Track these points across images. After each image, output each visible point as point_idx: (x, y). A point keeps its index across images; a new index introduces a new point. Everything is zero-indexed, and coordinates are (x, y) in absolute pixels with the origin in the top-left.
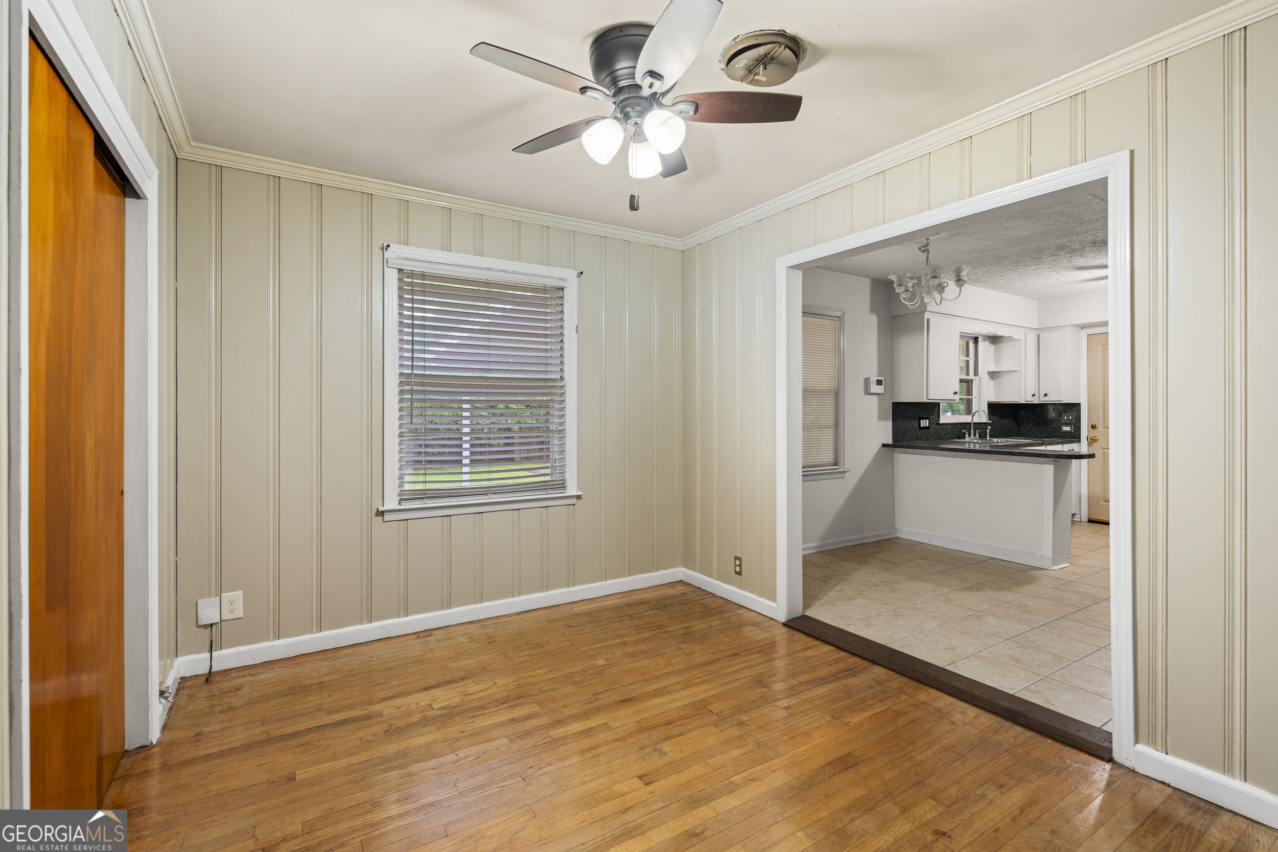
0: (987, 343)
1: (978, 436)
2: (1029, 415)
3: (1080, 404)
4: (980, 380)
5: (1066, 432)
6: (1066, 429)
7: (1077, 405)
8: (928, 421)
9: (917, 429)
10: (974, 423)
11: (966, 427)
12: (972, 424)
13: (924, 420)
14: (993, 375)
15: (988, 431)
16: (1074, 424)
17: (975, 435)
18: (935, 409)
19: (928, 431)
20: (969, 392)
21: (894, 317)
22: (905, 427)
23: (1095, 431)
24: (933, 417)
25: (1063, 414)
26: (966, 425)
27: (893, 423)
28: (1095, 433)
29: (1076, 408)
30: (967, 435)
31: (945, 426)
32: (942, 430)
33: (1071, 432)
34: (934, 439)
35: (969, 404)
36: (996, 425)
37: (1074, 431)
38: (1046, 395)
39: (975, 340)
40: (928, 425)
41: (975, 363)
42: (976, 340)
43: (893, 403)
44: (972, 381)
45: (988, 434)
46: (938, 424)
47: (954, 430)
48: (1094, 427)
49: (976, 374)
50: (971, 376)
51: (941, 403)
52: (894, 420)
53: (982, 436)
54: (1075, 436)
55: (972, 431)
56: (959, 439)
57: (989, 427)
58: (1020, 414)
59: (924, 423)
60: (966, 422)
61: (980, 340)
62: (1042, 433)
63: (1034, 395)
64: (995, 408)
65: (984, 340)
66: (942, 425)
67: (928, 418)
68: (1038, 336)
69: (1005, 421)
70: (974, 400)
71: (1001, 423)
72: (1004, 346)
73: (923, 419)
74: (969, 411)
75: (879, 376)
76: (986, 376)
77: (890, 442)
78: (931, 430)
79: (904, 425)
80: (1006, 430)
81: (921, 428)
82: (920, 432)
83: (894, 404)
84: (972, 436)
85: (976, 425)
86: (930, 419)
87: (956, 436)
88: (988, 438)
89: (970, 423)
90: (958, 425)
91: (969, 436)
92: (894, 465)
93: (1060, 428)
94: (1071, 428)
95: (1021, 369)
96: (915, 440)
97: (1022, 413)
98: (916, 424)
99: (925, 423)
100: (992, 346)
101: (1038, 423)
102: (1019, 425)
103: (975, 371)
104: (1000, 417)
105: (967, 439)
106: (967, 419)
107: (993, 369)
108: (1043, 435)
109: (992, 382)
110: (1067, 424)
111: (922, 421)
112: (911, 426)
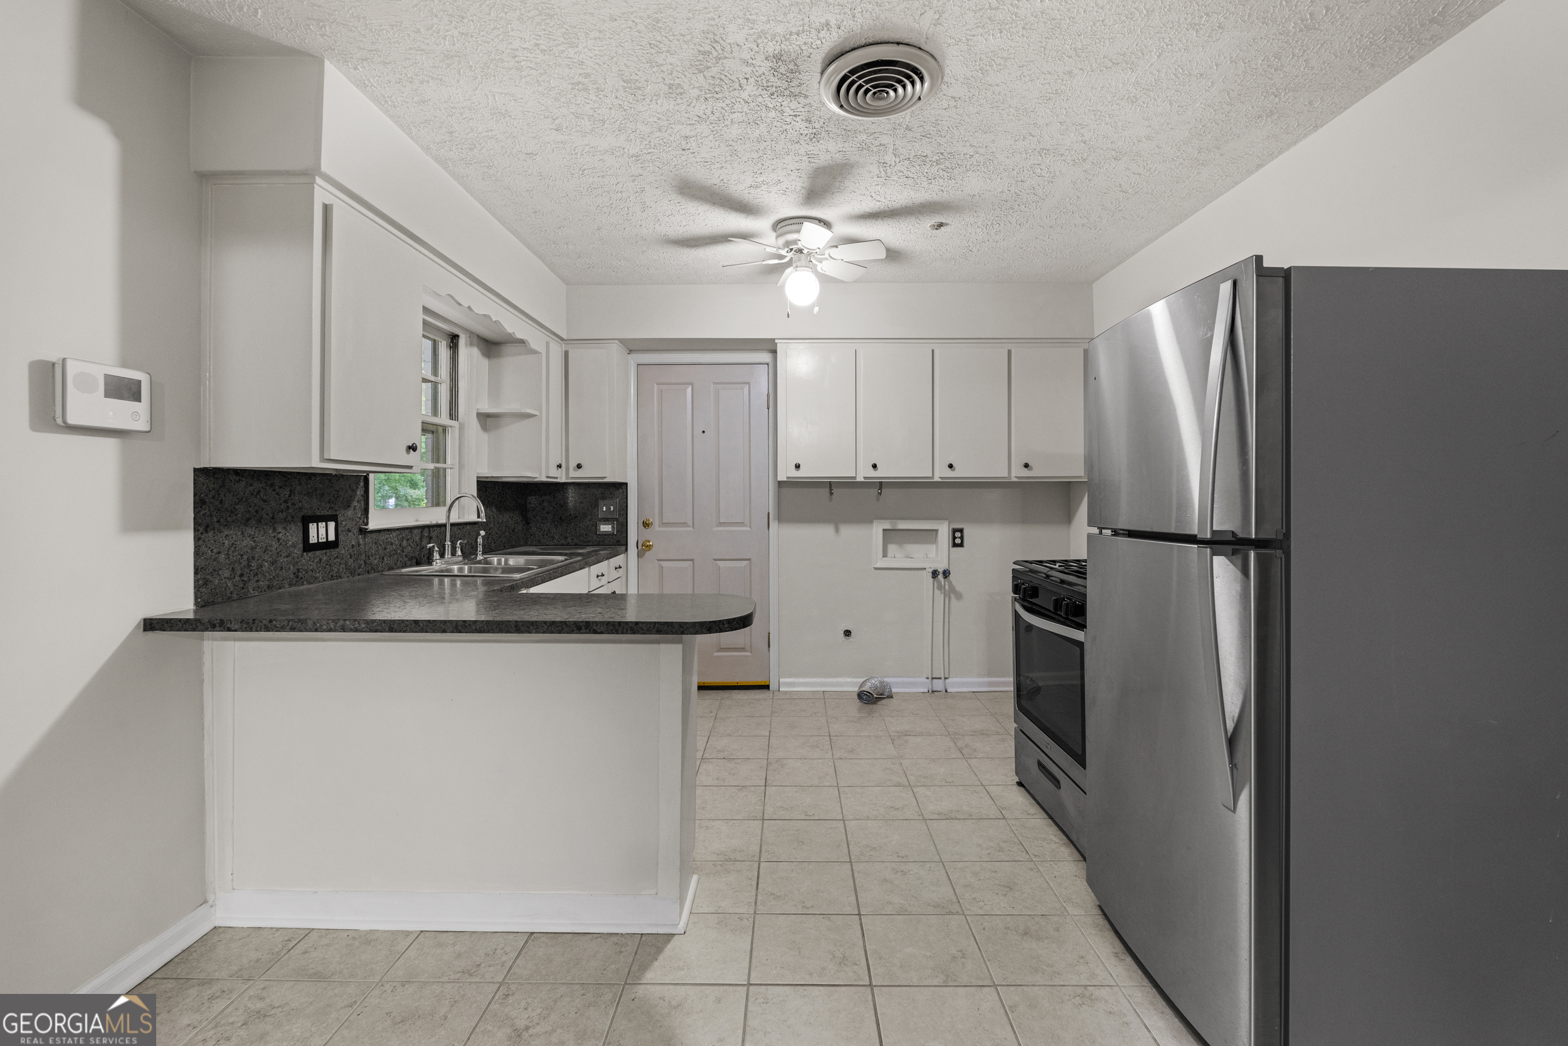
0: (475, 351)
1: (459, 553)
2: (546, 504)
3: (626, 484)
4: (462, 428)
5: (606, 535)
6: (606, 528)
7: (623, 486)
8: (332, 525)
9: (298, 551)
10: (452, 525)
11: (434, 534)
12: (448, 528)
13: (322, 525)
14: (487, 420)
15: (480, 540)
16: (617, 520)
17: (454, 554)
18: (354, 491)
19: (334, 552)
20: (438, 453)
21: (204, 177)
22: (253, 548)
23: (649, 530)
24: (350, 513)
25: (601, 502)
26: (433, 531)
27: (197, 539)
28: (648, 534)
29: (620, 491)
30: (436, 555)
31: (382, 537)
32: (374, 547)
33: (613, 534)
34: (353, 573)
35: (437, 481)
36: (492, 525)
37: (617, 531)
38: (579, 466)
39: (452, 341)
40: (332, 537)
41: (451, 391)
42: (454, 339)
43: (196, 471)
44: (445, 429)
45: (480, 548)
46: (363, 532)
47: (405, 543)
48: (646, 525)
49: (453, 414)
50: (443, 419)
51: (371, 476)
52: (202, 527)
53: (469, 553)
54: (618, 541)
55: (448, 543)
56: (418, 564)
57: (483, 533)
58: (530, 503)
59: (320, 532)
60: (434, 522)
61: (462, 342)
62: (566, 538)
63: (560, 466)
64: (488, 490)
65: (471, 344)
66: (374, 536)
67: (334, 518)
68: (566, 354)
69: (506, 517)
70: (449, 472)
71: (501, 521)
72: (510, 362)
73: (317, 519)
74: (437, 498)
75: (124, 365)
76: (474, 424)
77: (183, 604)
78: (341, 550)
79: (248, 542)
80: (507, 534)
81: (308, 547)
82: (309, 561)
83: (200, 473)
84: (448, 555)
85: (455, 528)
86: (340, 518)
87: (411, 559)
88: (480, 557)
89: (444, 525)
90: (416, 531)
91: (442, 555)
92: (202, 681)
93: (596, 526)
94: (613, 527)
95: (541, 413)
96: (291, 585)
97: (533, 501)
98: (293, 536)
99: (322, 531)
100: (485, 362)
101: (561, 518)
102: (527, 523)
103: (451, 409)
104: (499, 509)
105: (438, 564)
106: (437, 516)
107: (486, 408)
108: (569, 540)
109: (485, 436)
110: (606, 520)
111: (312, 527)
112: (275, 544)
